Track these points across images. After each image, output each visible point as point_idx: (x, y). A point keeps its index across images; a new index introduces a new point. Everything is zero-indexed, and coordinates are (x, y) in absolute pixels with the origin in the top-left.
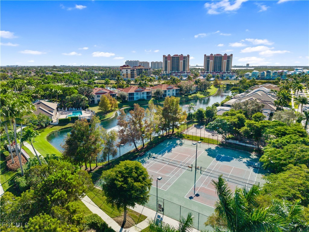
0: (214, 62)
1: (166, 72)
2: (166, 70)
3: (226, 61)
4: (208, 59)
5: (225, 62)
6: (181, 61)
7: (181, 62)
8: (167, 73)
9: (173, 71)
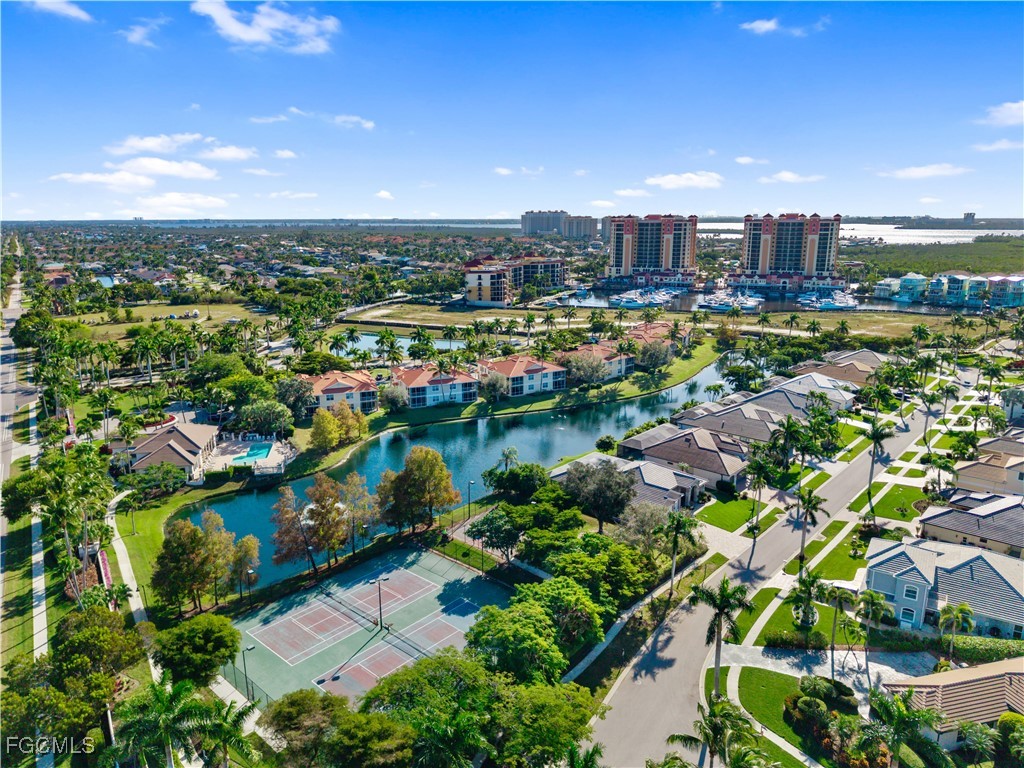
0: (775, 240)
1: (618, 271)
2: (618, 264)
3: (816, 237)
4: (754, 230)
5: (813, 241)
6: (666, 236)
7: (668, 240)
8: (622, 273)
9: (639, 266)
